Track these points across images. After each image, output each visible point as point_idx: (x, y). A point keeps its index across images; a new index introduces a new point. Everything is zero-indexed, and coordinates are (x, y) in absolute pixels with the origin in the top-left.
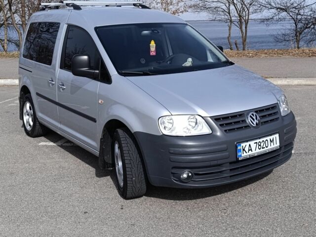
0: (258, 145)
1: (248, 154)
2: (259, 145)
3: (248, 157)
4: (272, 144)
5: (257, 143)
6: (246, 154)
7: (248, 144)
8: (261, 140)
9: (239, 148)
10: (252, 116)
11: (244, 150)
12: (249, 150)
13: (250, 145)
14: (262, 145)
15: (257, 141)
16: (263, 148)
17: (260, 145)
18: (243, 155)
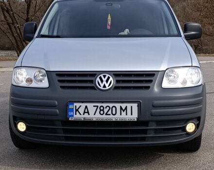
0: (98, 110)
1: (82, 116)
2: (101, 110)
3: (83, 120)
4: (124, 113)
5: (97, 106)
6: (80, 116)
7: (83, 105)
8: (105, 105)
9: (71, 107)
10: (103, 77)
11: (77, 110)
12: (85, 112)
13: (86, 107)
14: (106, 110)
15: (99, 105)
16: (106, 114)
17: (103, 110)
18: (75, 116)
